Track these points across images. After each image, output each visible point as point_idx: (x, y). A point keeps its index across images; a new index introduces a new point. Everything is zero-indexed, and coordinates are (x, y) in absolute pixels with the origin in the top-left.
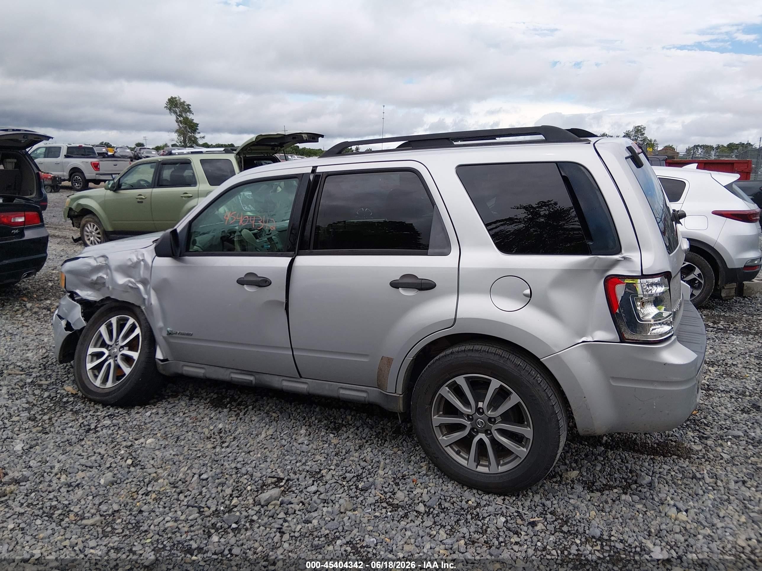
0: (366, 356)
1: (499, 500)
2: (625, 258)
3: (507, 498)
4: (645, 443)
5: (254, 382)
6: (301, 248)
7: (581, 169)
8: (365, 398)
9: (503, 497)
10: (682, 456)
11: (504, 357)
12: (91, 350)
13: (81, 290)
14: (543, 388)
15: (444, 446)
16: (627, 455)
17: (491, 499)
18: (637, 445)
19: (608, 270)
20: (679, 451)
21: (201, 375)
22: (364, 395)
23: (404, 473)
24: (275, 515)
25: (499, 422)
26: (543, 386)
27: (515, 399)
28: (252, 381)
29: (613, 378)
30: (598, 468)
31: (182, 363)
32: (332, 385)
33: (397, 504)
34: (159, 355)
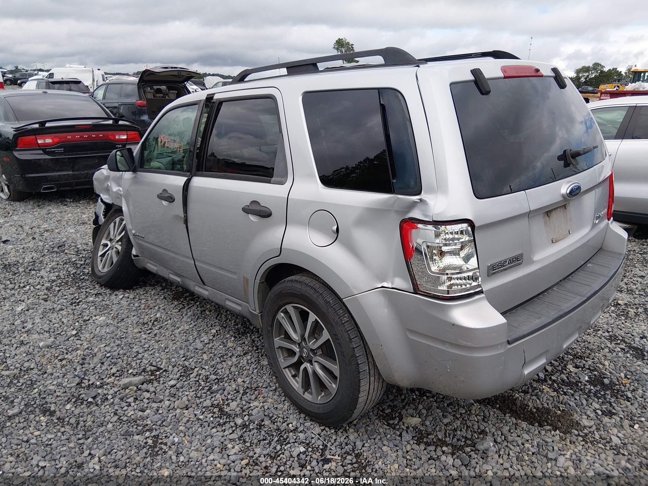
0: (235, 273)
1: (317, 429)
2: (421, 200)
3: (327, 429)
4: (526, 405)
5: (181, 283)
6: (198, 170)
7: (398, 97)
8: (240, 311)
9: (322, 428)
10: (559, 429)
11: (318, 292)
12: (104, 241)
13: (103, 194)
14: (346, 329)
15: (282, 368)
16: (492, 413)
17: (312, 427)
18: (516, 405)
19: (408, 212)
20: (560, 422)
21: (155, 272)
22: (239, 308)
23: (259, 385)
24: (125, 398)
25: (318, 356)
26: (346, 327)
27: (326, 335)
28: (179, 282)
29: (409, 330)
30: (446, 421)
31: (147, 260)
32: (222, 295)
33: (227, 412)
34: (134, 252)
